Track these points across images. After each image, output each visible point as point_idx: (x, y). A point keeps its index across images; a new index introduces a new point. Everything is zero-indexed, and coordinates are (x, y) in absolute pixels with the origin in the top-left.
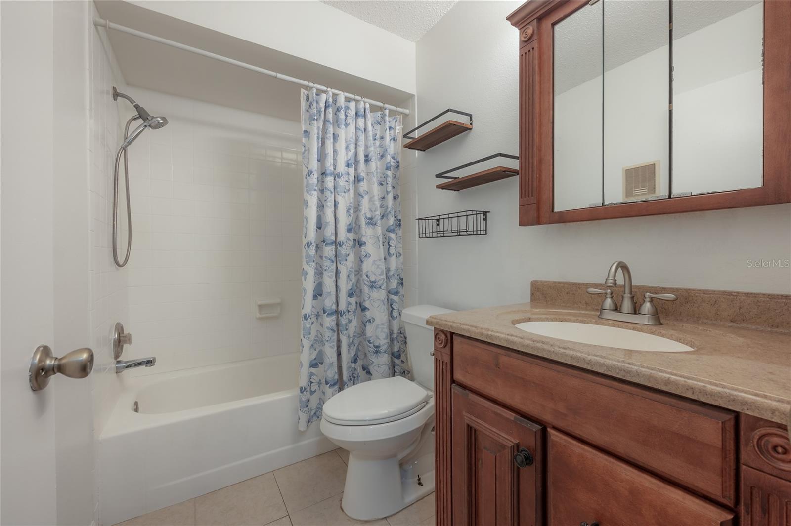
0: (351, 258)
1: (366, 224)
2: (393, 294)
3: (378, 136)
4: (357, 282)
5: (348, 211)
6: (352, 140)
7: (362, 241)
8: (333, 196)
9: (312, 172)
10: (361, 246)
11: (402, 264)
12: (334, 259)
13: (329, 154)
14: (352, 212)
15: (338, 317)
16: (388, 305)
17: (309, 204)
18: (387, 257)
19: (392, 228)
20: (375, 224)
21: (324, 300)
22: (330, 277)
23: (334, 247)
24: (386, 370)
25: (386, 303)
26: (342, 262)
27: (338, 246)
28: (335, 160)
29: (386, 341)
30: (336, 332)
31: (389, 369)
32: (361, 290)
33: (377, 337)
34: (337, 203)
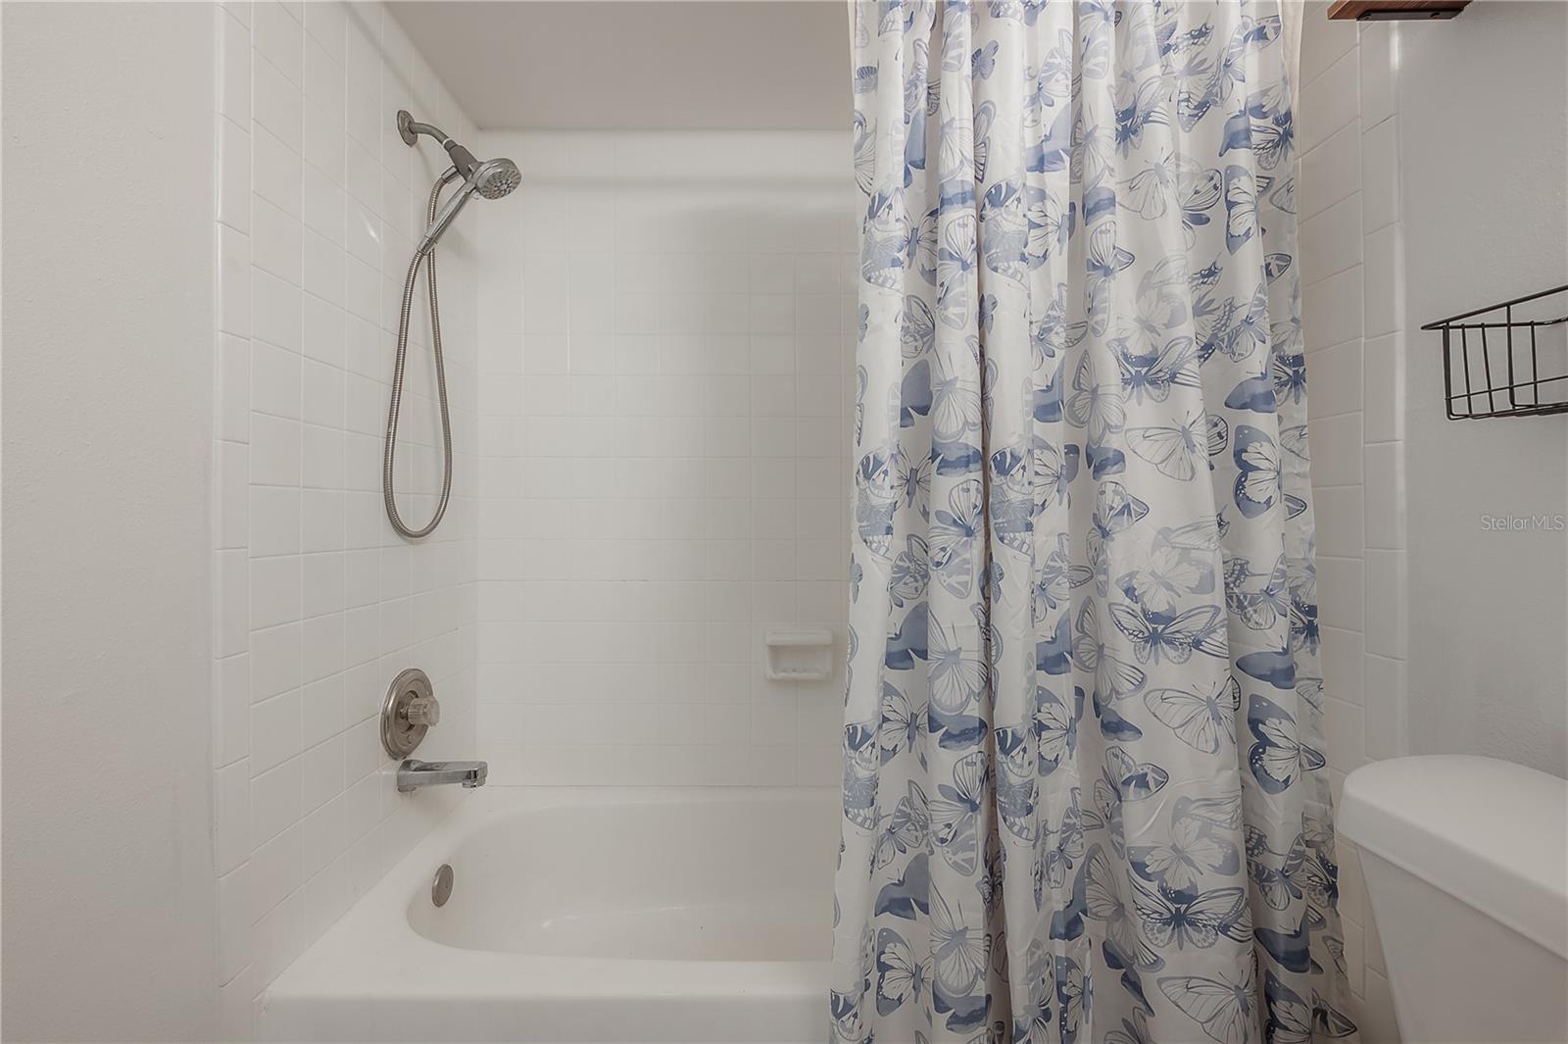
0: (1055, 519)
1: (1126, 382)
2: (1261, 677)
3: (1181, 31)
4: (1083, 612)
5: (1041, 338)
6: (1057, 60)
7: (1107, 450)
8: (973, 278)
9: (883, 199)
10: (1099, 468)
11: (1311, 545)
12: (975, 522)
13: (957, 124)
14: (1058, 339)
15: (990, 756)
16: (1237, 721)
17: (874, 319)
18: (1233, 512)
19: (1260, 388)
20: (1172, 379)
21: (930, 680)
22: (959, 594)
23: (978, 475)
24: (1229, 1010)
25: (1226, 712)
26: (1009, 536)
27: (994, 473)
28: (981, 142)
29: (1226, 881)
30: (984, 807)
31: (1246, 1010)
32: (1101, 647)
33: (1180, 854)
34: (988, 304)
